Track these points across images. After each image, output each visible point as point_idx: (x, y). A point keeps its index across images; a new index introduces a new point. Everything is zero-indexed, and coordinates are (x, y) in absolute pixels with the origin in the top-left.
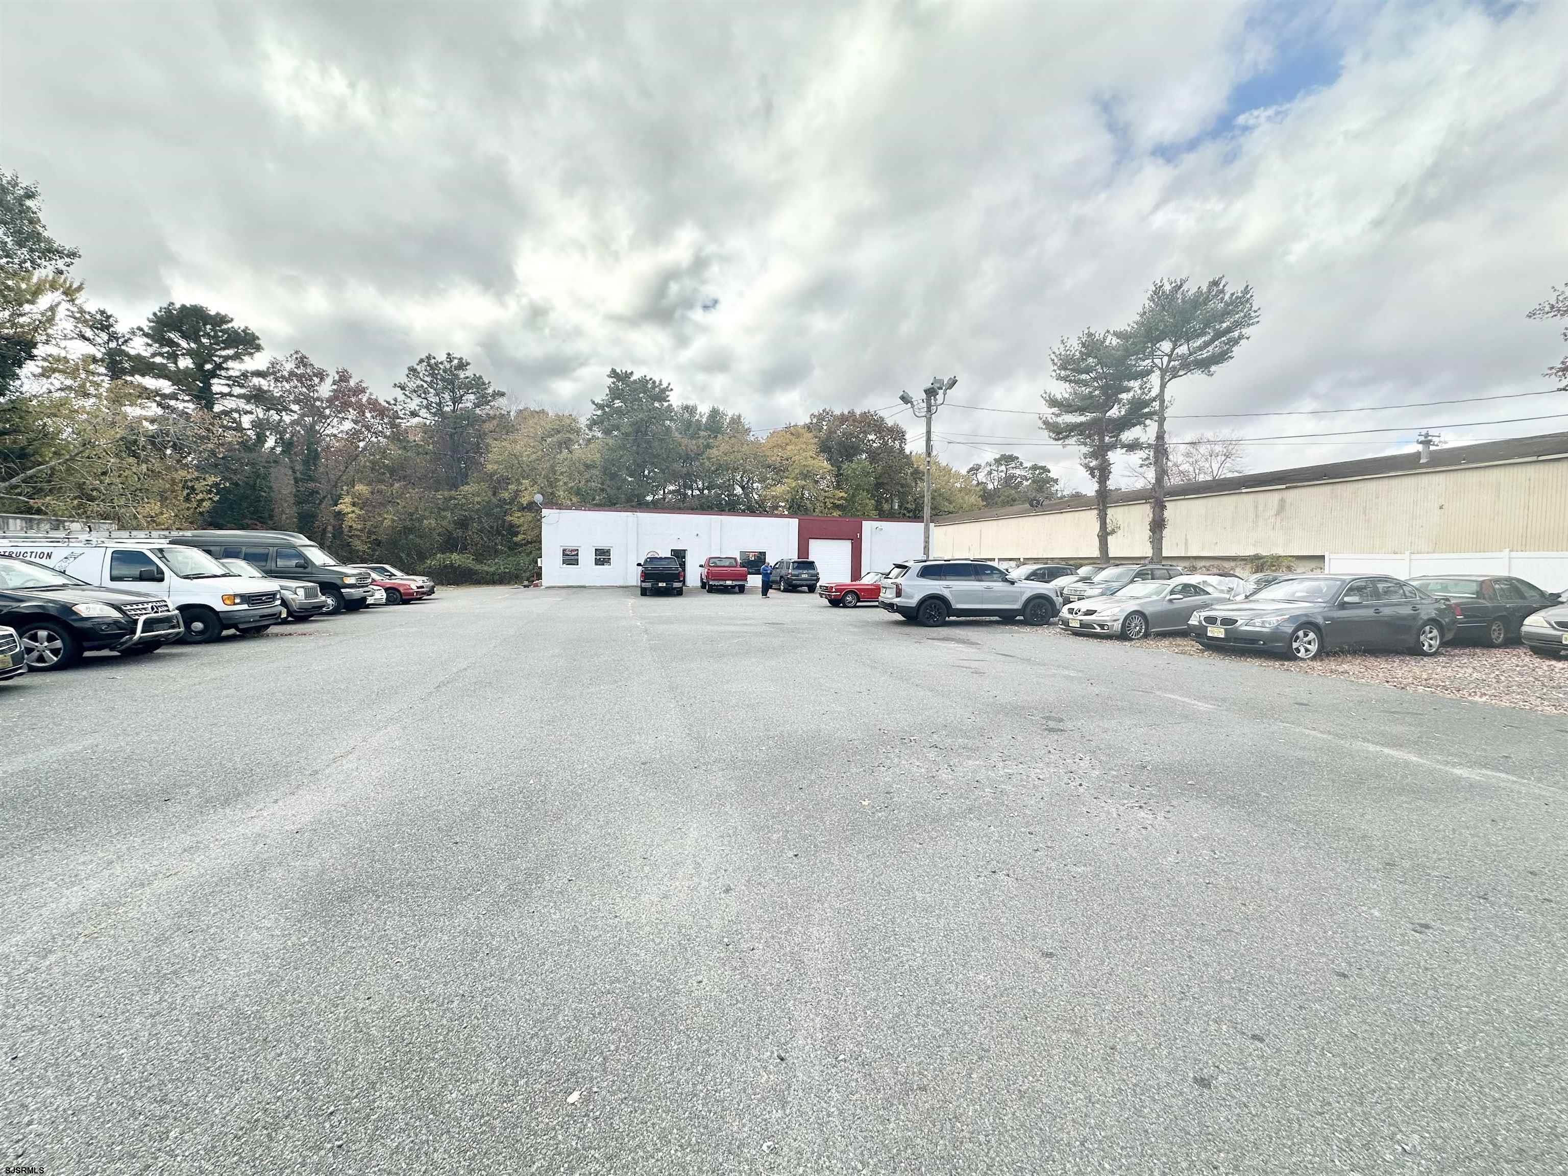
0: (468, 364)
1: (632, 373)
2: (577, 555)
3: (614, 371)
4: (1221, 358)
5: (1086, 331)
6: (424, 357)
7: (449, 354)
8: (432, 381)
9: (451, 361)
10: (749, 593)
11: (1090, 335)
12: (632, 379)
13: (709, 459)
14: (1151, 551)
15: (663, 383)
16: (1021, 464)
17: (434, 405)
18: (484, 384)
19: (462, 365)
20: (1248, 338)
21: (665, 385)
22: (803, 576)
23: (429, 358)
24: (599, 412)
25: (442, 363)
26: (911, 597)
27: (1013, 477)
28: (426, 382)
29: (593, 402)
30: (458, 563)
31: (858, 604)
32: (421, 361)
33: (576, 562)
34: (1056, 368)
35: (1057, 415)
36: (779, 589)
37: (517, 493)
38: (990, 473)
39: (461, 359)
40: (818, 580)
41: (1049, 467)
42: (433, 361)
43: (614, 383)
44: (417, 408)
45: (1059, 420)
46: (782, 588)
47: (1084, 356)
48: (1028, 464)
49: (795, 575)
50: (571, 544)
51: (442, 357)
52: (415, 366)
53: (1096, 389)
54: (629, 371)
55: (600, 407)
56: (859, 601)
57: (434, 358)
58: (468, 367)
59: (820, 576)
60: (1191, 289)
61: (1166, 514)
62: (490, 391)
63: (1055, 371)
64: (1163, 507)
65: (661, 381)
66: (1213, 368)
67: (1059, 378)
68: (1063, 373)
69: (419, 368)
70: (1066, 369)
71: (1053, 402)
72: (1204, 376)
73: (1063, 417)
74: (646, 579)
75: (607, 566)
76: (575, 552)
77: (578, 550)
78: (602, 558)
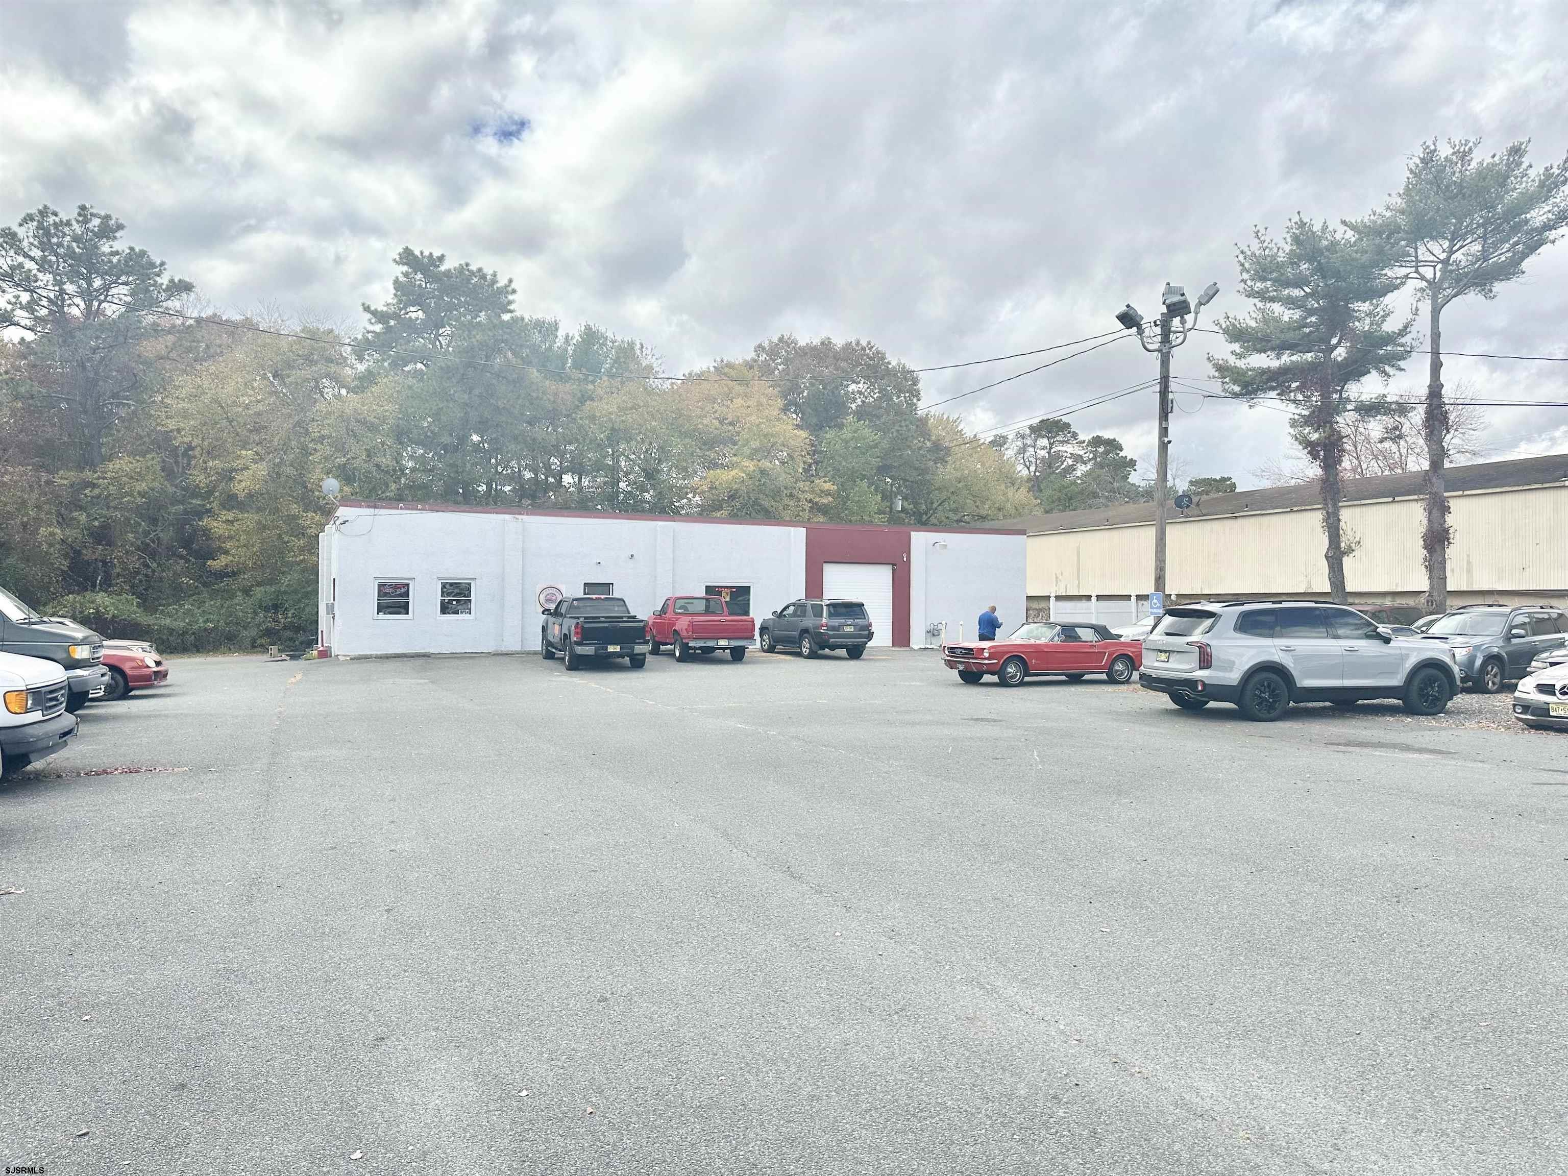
0: (120, 227)
1: (441, 258)
2: (407, 594)
3: (408, 252)
4: (1509, 270)
5: (1296, 219)
6: (33, 211)
7: (83, 208)
8: (44, 258)
9: (86, 221)
10: (746, 663)
11: (1302, 224)
12: (443, 268)
13: (593, 418)
14: (1427, 582)
15: (499, 277)
16: (1075, 435)
17: (45, 302)
18: (153, 265)
19: (108, 230)
20: (1553, 242)
21: (502, 282)
22: (848, 629)
23: (44, 212)
24: (378, 328)
25: (68, 223)
26: (1230, 666)
27: (1058, 457)
28: (32, 259)
29: (367, 309)
30: (112, 611)
31: (1027, 679)
32: (29, 218)
33: (404, 608)
34: (1246, 276)
35: (1240, 356)
36: (799, 654)
37: (228, 476)
38: (1023, 450)
39: (108, 217)
40: (870, 636)
41: (1121, 440)
42: (52, 219)
43: (406, 275)
44: (9, 307)
45: (1241, 364)
46: (805, 651)
47: (1294, 260)
48: (1085, 436)
49: (833, 628)
50: (395, 572)
51: (68, 212)
52: (15, 228)
53: (1311, 312)
54: (436, 254)
55: (380, 317)
56: (1027, 674)
57: (56, 215)
58: (118, 235)
59: (873, 629)
60: (1481, 157)
61: (1450, 520)
62: (164, 280)
63: (1244, 281)
64: (1446, 509)
65: (495, 275)
66: (1498, 287)
67: (1251, 294)
68: (1259, 285)
69: (21, 232)
70: (1263, 279)
71: (1236, 334)
72: (1481, 297)
73: (1249, 360)
74: (584, 638)
75: (464, 615)
76: (403, 590)
77: (408, 585)
78: (454, 600)
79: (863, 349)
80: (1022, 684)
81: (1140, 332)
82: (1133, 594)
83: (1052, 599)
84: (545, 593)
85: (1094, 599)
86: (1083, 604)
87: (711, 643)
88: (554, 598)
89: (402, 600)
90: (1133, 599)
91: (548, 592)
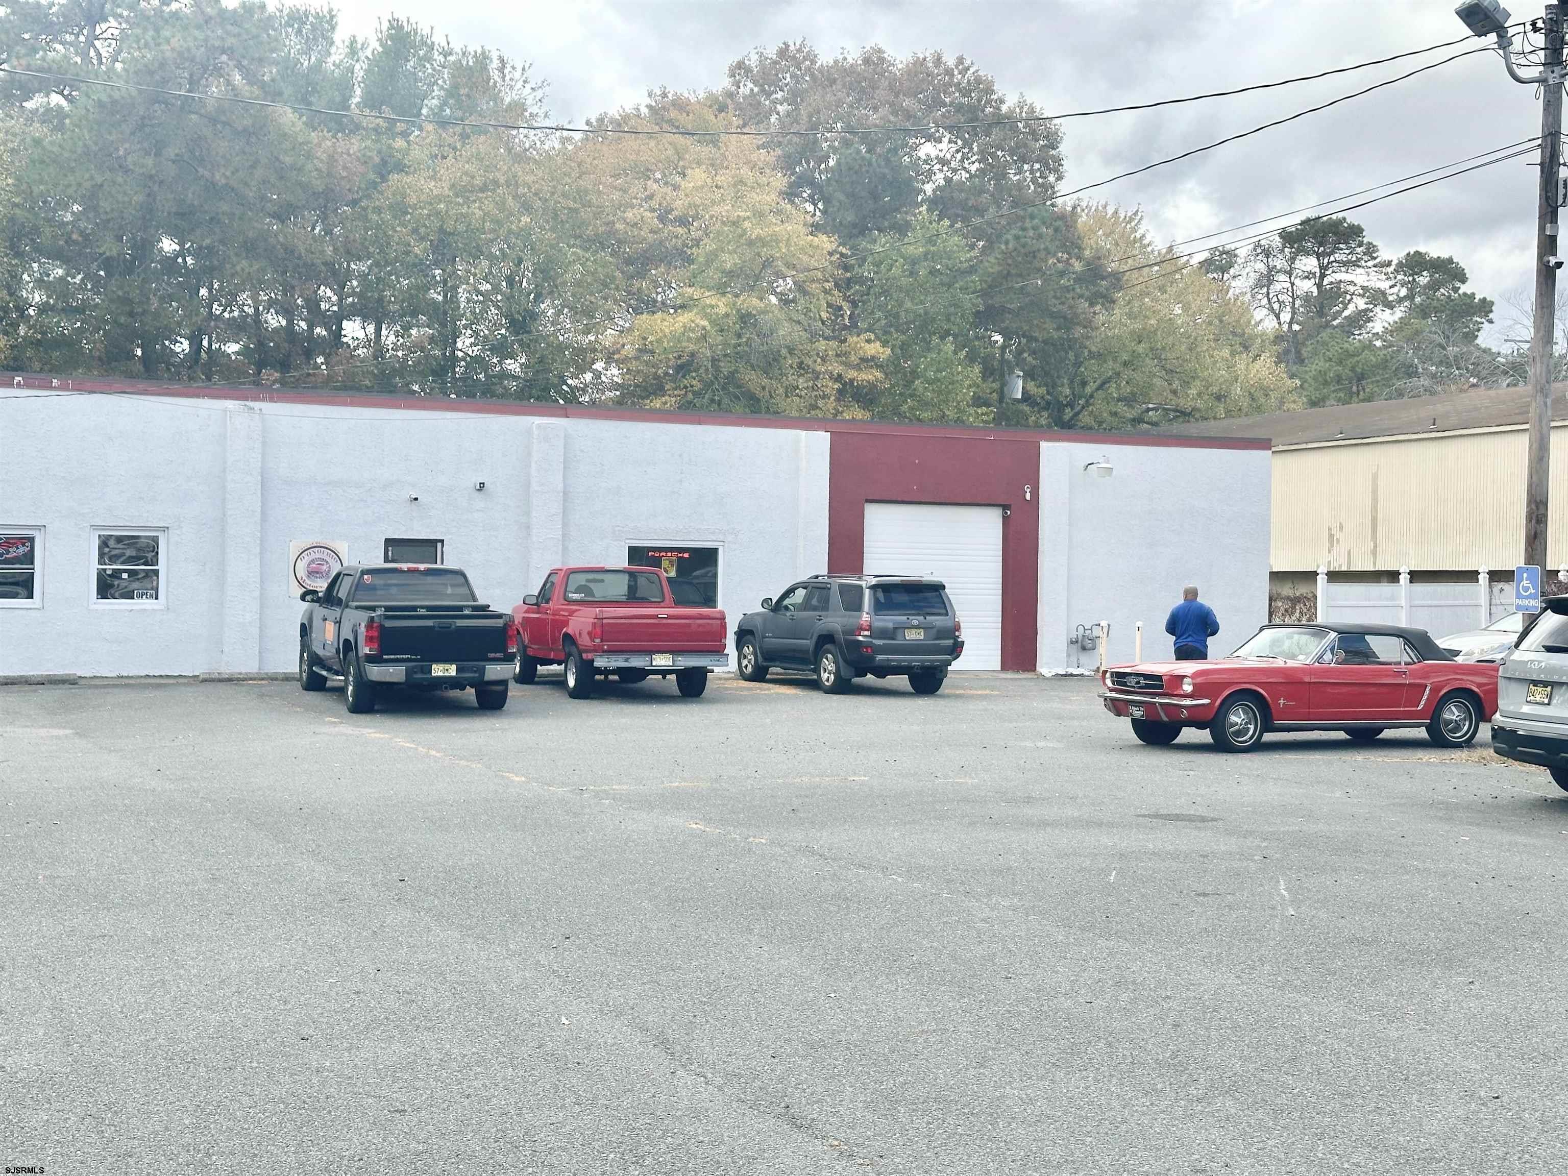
2: (29, 558)
10: (712, 701)
16: (1371, 250)
22: (912, 635)
31: (1268, 737)
33: (24, 586)
36: (815, 685)
38: (1267, 279)
40: (956, 649)
46: (827, 678)
49: (884, 634)
50: (6, 514)
56: (1268, 727)
59: (964, 635)
74: (383, 650)
75: (144, 600)
76: (22, 550)
77: (31, 540)
78: (125, 571)
79: (949, 72)
80: (1259, 747)
81: (1504, 42)
82: (1483, 569)
83: (1321, 579)
84: (307, 559)
85: (1404, 578)
86: (1385, 588)
87: (637, 662)
88: (325, 568)
89: (18, 569)
90: (1483, 579)
91: (313, 556)
